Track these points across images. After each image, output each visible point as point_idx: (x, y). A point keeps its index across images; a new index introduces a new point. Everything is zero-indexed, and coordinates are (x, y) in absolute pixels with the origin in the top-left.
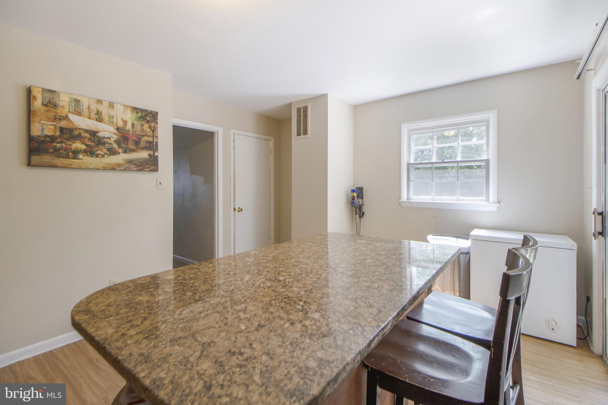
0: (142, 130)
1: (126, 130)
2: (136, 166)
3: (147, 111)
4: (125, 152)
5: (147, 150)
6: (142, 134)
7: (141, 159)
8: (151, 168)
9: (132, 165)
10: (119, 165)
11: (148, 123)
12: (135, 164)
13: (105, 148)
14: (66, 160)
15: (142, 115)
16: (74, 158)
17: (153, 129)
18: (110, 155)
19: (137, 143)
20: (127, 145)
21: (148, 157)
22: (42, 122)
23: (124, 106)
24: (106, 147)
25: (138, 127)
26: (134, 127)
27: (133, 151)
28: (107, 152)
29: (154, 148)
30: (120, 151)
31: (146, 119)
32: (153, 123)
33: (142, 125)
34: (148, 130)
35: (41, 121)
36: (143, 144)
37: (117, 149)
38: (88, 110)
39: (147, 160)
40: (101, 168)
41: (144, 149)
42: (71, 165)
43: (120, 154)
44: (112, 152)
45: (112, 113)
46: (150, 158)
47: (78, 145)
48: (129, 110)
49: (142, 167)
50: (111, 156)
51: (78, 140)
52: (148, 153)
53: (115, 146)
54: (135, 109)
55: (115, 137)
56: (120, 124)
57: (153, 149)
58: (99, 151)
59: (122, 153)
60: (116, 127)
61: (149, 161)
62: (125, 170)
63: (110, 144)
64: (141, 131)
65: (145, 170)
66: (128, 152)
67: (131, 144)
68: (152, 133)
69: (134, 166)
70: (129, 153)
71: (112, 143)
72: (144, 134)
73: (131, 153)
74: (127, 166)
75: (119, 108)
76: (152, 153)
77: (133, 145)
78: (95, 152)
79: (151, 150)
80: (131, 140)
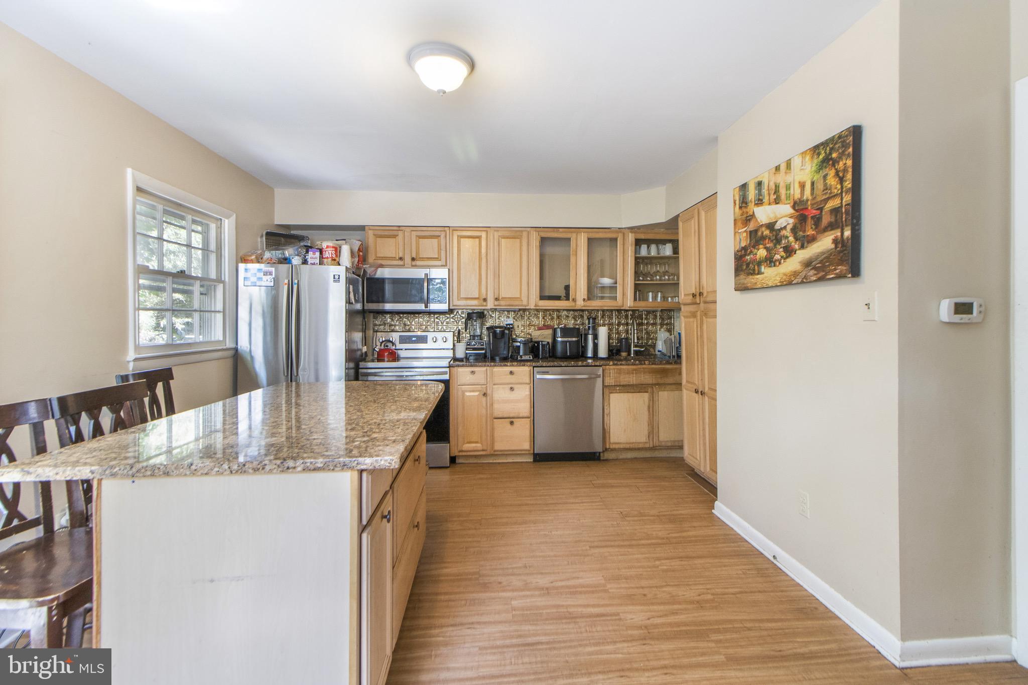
0: (826, 188)
1: (803, 201)
2: (816, 272)
3: (832, 140)
4: (802, 247)
5: (832, 230)
7: (823, 253)
8: (837, 271)
9: (811, 269)
10: (795, 274)
12: (815, 268)
13: (781, 248)
14: (753, 277)
16: (758, 274)
17: (841, 175)
18: (787, 257)
19: (817, 220)
20: (804, 231)
21: (833, 246)
22: (739, 231)
23: (803, 153)
24: (782, 246)
25: (820, 186)
27: (812, 240)
28: (783, 253)
29: (842, 222)
30: (797, 246)
31: (831, 159)
33: (825, 177)
34: (833, 183)
35: (739, 230)
36: (826, 219)
37: (793, 244)
38: (768, 192)
39: (831, 254)
40: (779, 284)
41: (827, 231)
42: (756, 283)
43: (797, 252)
44: (789, 252)
45: (789, 179)
46: (836, 247)
47: (762, 253)
48: (809, 157)
49: (823, 271)
50: (788, 260)
51: (761, 244)
52: (832, 237)
53: (791, 239)
55: (791, 221)
56: (796, 193)
57: (841, 224)
58: (776, 255)
59: (800, 249)
60: (792, 204)
61: (834, 255)
62: (802, 282)
63: (787, 237)
64: (823, 191)
65: (828, 277)
66: (806, 244)
67: (810, 227)
68: (839, 187)
69: (813, 271)
70: (807, 247)
71: (789, 235)
72: (827, 196)
73: (810, 245)
74: (803, 274)
75: (797, 162)
78: (773, 258)
79: (837, 228)
80: (810, 219)
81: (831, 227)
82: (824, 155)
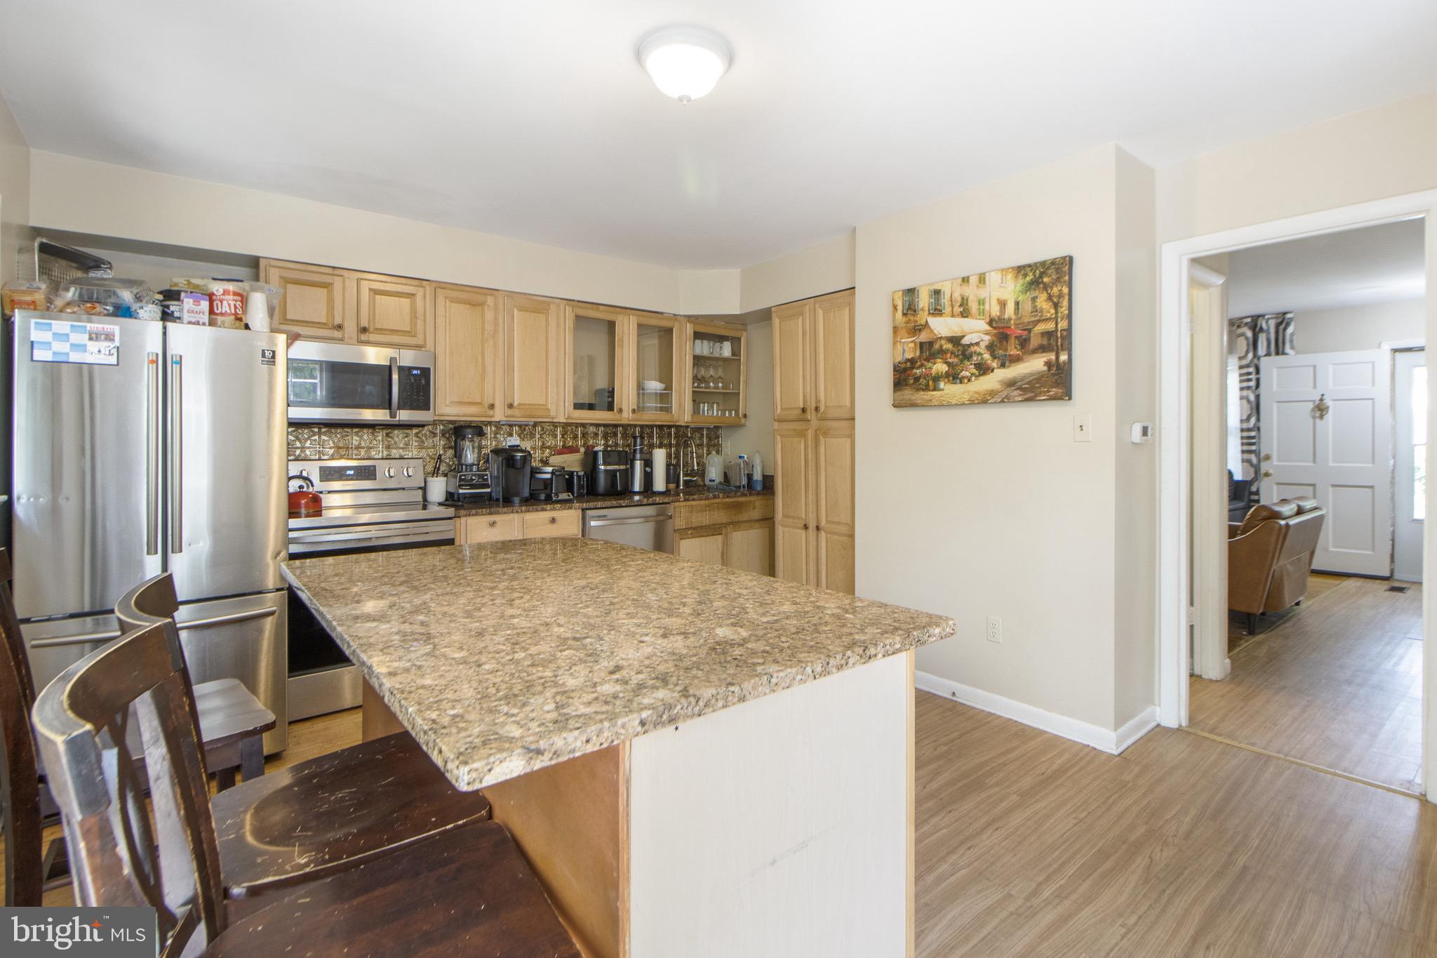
0: (1035, 310)
1: (1004, 319)
2: (1022, 393)
3: (1043, 263)
4: (1003, 365)
5: (1043, 352)
6: (1033, 319)
7: (1031, 374)
8: (1051, 393)
9: (1014, 390)
10: (993, 393)
11: (1047, 291)
12: (1020, 388)
13: (971, 364)
14: (926, 393)
15: (1035, 276)
16: (934, 390)
17: (1055, 300)
18: (980, 375)
19: (1024, 343)
20: (1006, 350)
21: (1045, 368)
22: (903, 341)
23: (1003, 270)
24: (973, 362)
25: (1027, 307)
26: (1018, 309)
27: (1016, 360)
28: (974, 370)
29: (1057, 346)
30: (994, 365)
31: (1042, 282)
32: (1057, 286)
33: (1034, 299)
34: (1045, 307)
35: (902, 339)
36: (1035, 342)
37: (989, 362)
38: (950, 303)
39: (1042, 376)
40: (966, 402)
41: (1037, 353)
42: (931, 400)
43: (995, 371)
44: (983, 369)
45: (983, 293)
46: (1049, 369)
47: (940, 367)
48: (1010, 276)
49: (1032, 392)
50: (982, 378)
51: (939, 358)
52: (1045, 359)
53: (987, 356)
54: (1020, 270)
55: (987, 338)
56: (995, 311)
57: (1055, 348)
58: (964, 372)
59: (998, 368)
60: (988, 320)
61: (1047, 377)
62: (1002, 401)
63: (980, 354)
64: (1032, 313)
65: (1038, 398)
66: (1007, 363)
67: (1013, 347)
68: (1053, 311)
69: (1018, 391)
70: (1009, 367)
71: (983, 352)
72: (1037, 318)
73: (1013, 364)
74: (1005, 393)
75: (994, 278)
76: (1053, 357)
77: (1016, 348)
78: (959, 374)
79: (1051, 350)
80: (1013, 338)
81: (1042, 349)
82: (1032, 277)
